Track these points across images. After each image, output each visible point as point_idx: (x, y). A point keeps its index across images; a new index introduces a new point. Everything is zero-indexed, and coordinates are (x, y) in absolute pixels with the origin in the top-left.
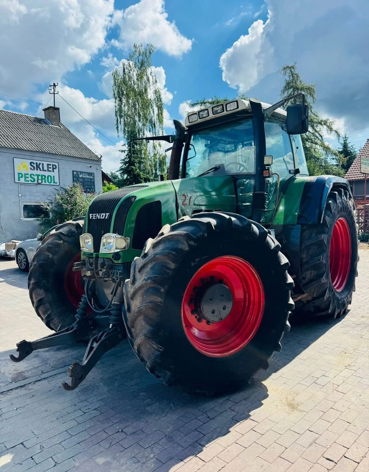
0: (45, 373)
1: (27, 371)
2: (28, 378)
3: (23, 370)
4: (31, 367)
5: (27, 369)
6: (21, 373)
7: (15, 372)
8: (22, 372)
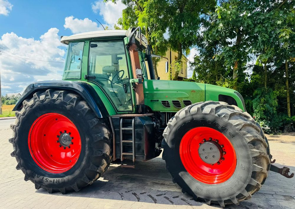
0: (271, 194)
1: (282, 199)
2: (282, 196)
3: (284, 201)
4: (278, 200)
5: (281, 200)
6: (287, 200)
7: (290, 202)
8: (285, 200)
